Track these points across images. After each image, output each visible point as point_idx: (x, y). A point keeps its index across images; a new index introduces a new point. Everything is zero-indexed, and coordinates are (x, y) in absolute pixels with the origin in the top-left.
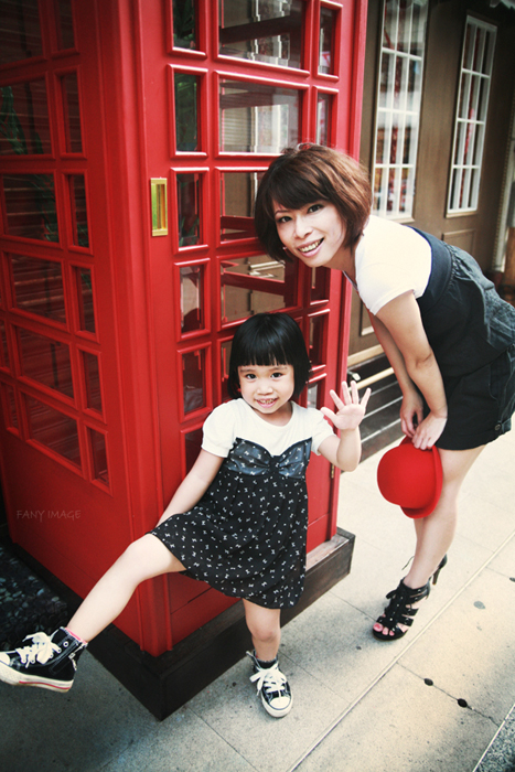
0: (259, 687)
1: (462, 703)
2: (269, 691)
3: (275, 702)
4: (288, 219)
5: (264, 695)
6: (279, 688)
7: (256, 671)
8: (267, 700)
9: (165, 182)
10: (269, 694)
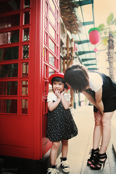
2: (64, 166)
8: (64, 169)
9: (44, 47)
10: (64, 167)
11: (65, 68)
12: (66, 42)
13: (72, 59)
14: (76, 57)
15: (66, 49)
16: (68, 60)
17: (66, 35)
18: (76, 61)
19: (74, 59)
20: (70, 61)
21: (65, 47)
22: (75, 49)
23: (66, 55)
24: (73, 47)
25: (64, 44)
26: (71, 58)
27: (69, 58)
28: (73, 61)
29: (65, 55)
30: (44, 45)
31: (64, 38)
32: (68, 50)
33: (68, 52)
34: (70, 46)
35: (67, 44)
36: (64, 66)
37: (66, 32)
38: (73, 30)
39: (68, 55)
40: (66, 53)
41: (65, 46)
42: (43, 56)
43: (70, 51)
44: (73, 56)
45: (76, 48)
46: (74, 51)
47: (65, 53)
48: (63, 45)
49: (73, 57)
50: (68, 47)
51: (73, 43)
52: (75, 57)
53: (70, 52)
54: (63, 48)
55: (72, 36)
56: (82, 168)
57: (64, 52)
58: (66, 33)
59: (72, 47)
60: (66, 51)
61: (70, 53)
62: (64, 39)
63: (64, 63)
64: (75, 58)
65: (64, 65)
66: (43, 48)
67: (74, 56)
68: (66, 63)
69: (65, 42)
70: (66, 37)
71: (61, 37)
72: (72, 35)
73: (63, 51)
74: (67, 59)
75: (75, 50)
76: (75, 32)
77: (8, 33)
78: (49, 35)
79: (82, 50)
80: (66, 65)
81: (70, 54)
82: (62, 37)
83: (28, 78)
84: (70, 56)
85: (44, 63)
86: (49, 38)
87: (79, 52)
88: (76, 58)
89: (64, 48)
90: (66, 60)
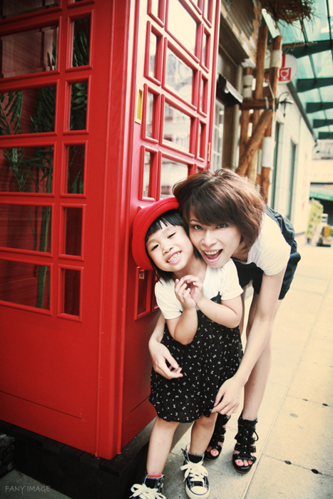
0: (186, 476)
1: (315, 471)
2: (192, 480)
3: (195, 489)
4: (199, 227)
5: (188, 483)
6: (200, 479)
7: (185, 463)
8: (189, 487)
9: (142, 90)
10: (192, 482)
11: (246, 136)
12: (256, 51)
13: (271, 107)
14: (284, 102)
15: (255, 73)
16: (257, 111)
17: (256, 24)
18: (284, 115)
19: (277, 107)
20: (264, 115)
21: (251, 66)
22: (284, 74)
23: (254, 93)
24: (279, 65)
25: (248, 57)
26: (267, 103)
27: (262, 105)
28: (274, 115)
29: (248, 93)
30: (141, 82)
31: (251, 35)
32: (261, 76)
33: (260, 85)
34: (267, 65)
35: (259, 57)
36: (244, 131)
37: (256, 16)
38: (284, 7)
39: (259, 95)
40: (253, 88)
41: (250, 62)
42: (138, 119)
43: (268, 80)
44: (273, 97)
45: (287, 71)
46: (280, 79)
47: (251, 86)
48: (247, 60)
49: (276, 100)
50: (263, 66)
51: (279, 53)
52: (280, 100)
53: (265, 85)
54: (245, 72)
55: (277, 27)
56: (248, 489)
57: (248, 84)
58: (259, 19)
59: (273, 66)
60: (254, 80)
61: (268, 88)
62: (249, 39)
63: (246, 118)
64: (280, 105)
65: (245, 126)
66: (140, 92)
67: (277, 97)
68: (252, 118)
69: (251, 49)
70: (257, 31)
71: (240, 33)
72: (279, 24)
73: (243, 80)
74: (256, 108)
75: (284, 78)
76: (289, 12)
77: (43, 29)
78: (170, 39)
79: (310, 76)
80: (251, 125)
81: (267, 92)
82: (243, 35)
83: (84, 198)
84: (266, 98)
85: (142, 147)
86: (169, 51)
87: (299, 81)
88: (283, 105)
89: (248, 70)
90: (251, 111)
